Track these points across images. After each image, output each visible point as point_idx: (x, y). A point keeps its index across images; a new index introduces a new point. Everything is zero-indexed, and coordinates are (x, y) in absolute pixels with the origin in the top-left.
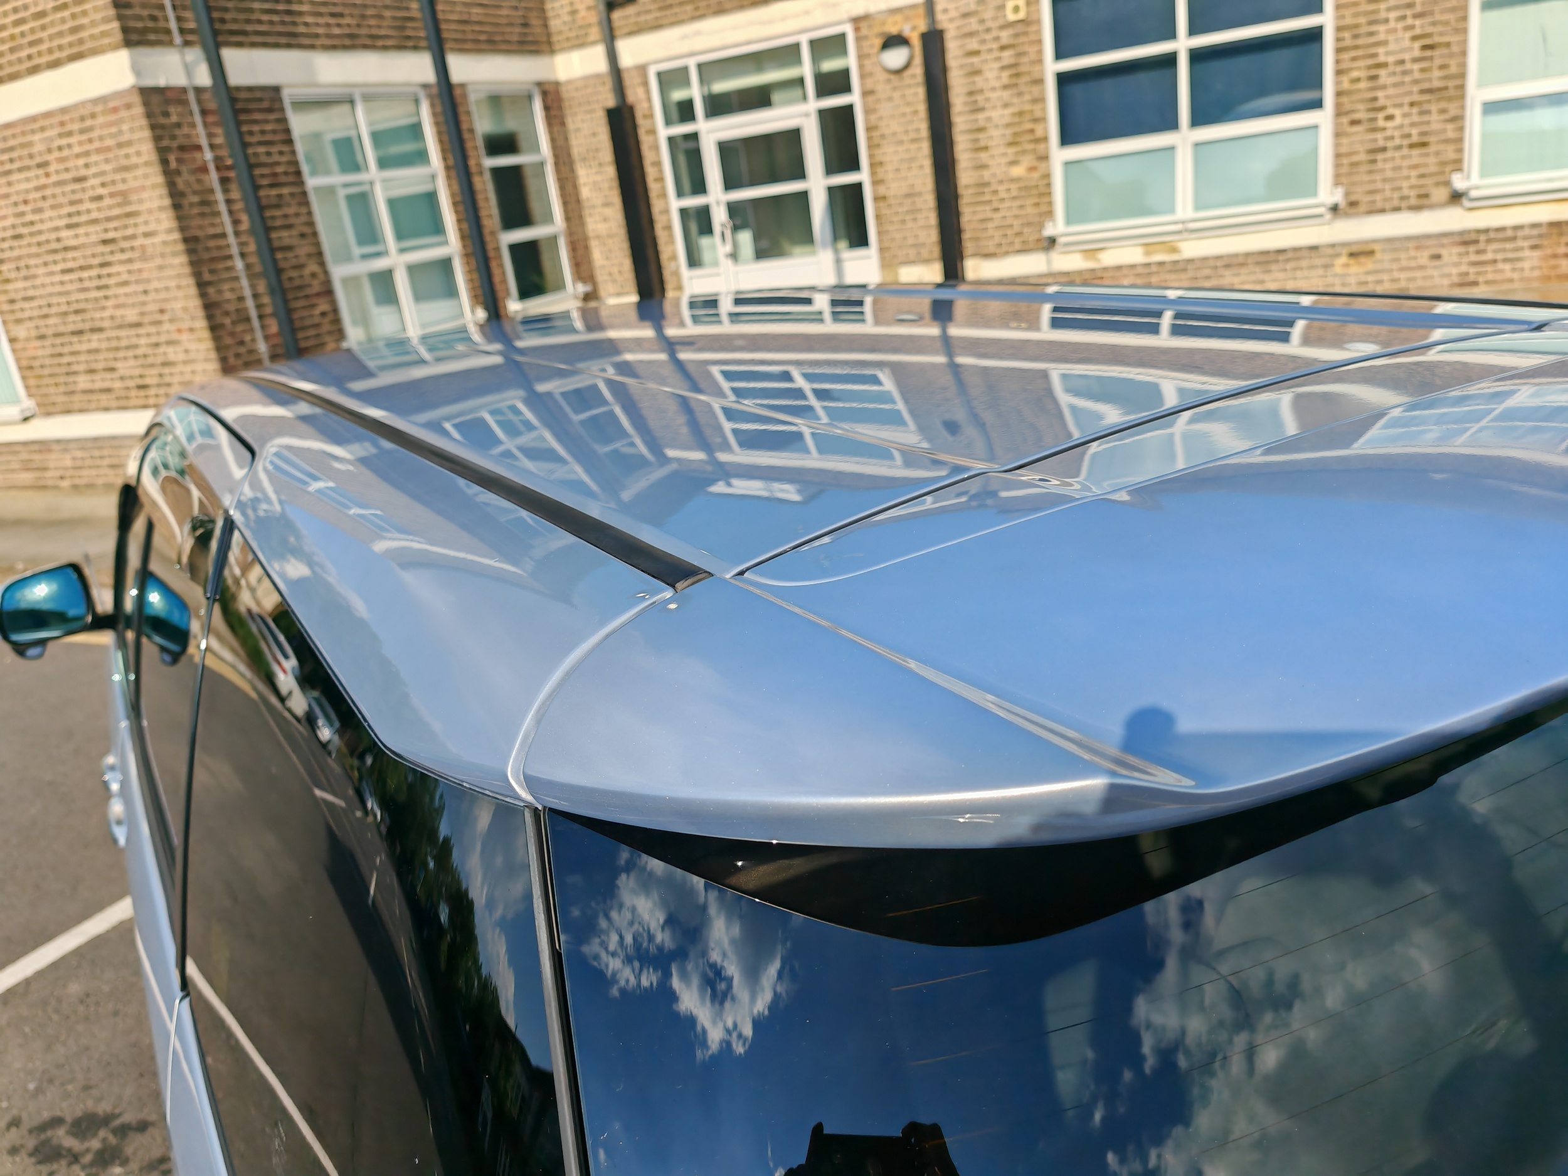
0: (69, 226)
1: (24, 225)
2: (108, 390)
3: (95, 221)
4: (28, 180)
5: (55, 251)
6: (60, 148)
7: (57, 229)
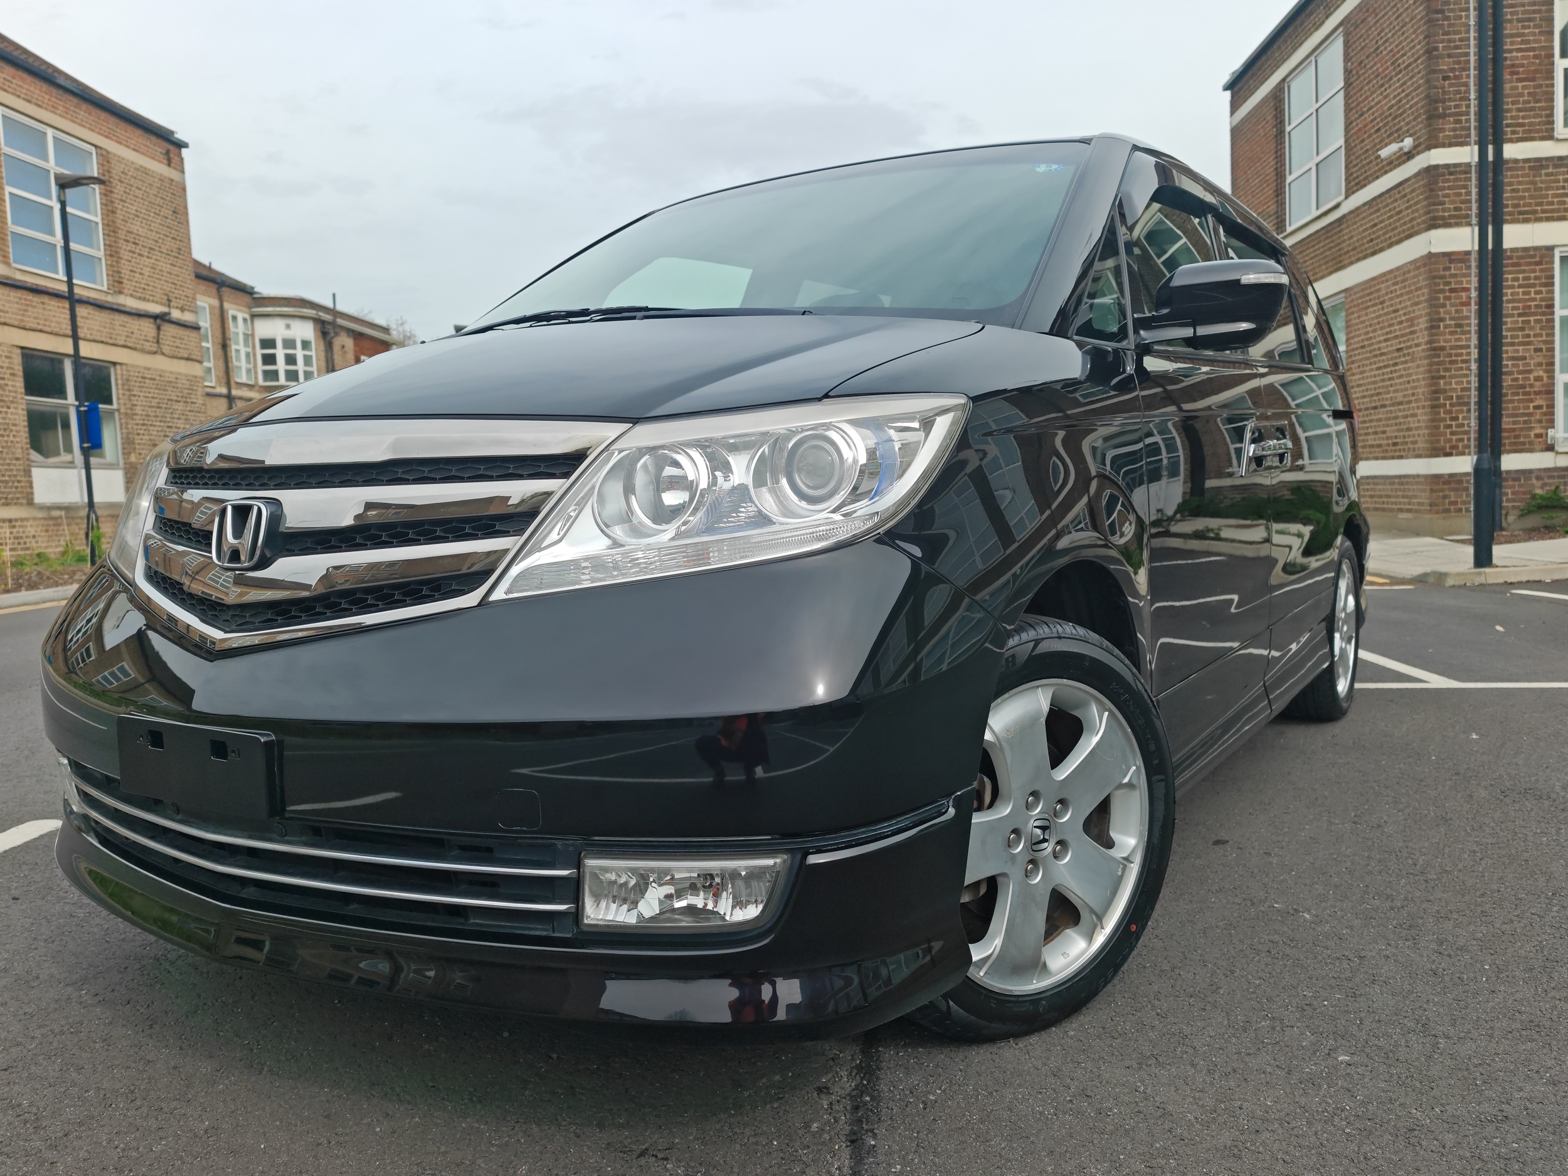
0: (1386, 340)
1: (1367, 339)
2: (1380, 446)
3: (1396, 337)
4: (1374, 312)
5: (1376, 356)
6: (1391, 292)
7: (1380, 342)
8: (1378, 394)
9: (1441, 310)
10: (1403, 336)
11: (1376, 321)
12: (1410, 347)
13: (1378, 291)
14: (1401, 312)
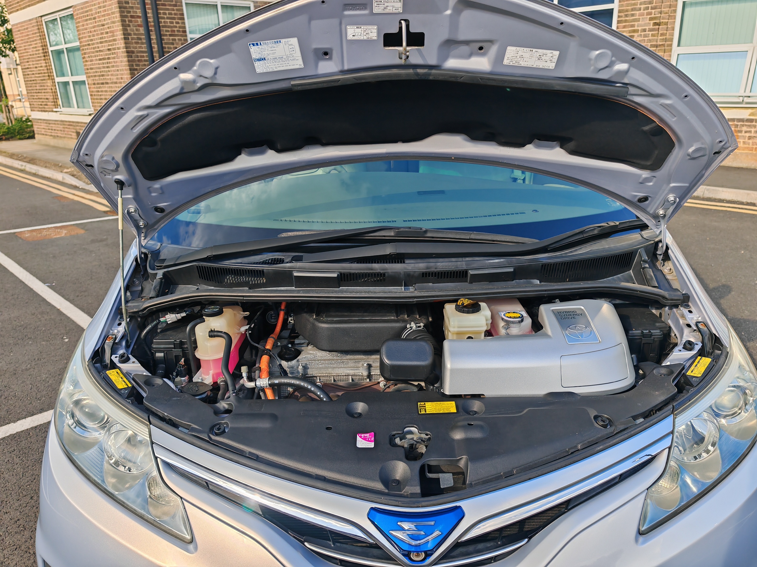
1: (90, 40)
3: (106, 41)
8: (103, 75)
9: (128, 28)
10: (110, 41)
11: (93, 29)
12: (114, 49)
13: (91, 10)
14: (106, 26)
